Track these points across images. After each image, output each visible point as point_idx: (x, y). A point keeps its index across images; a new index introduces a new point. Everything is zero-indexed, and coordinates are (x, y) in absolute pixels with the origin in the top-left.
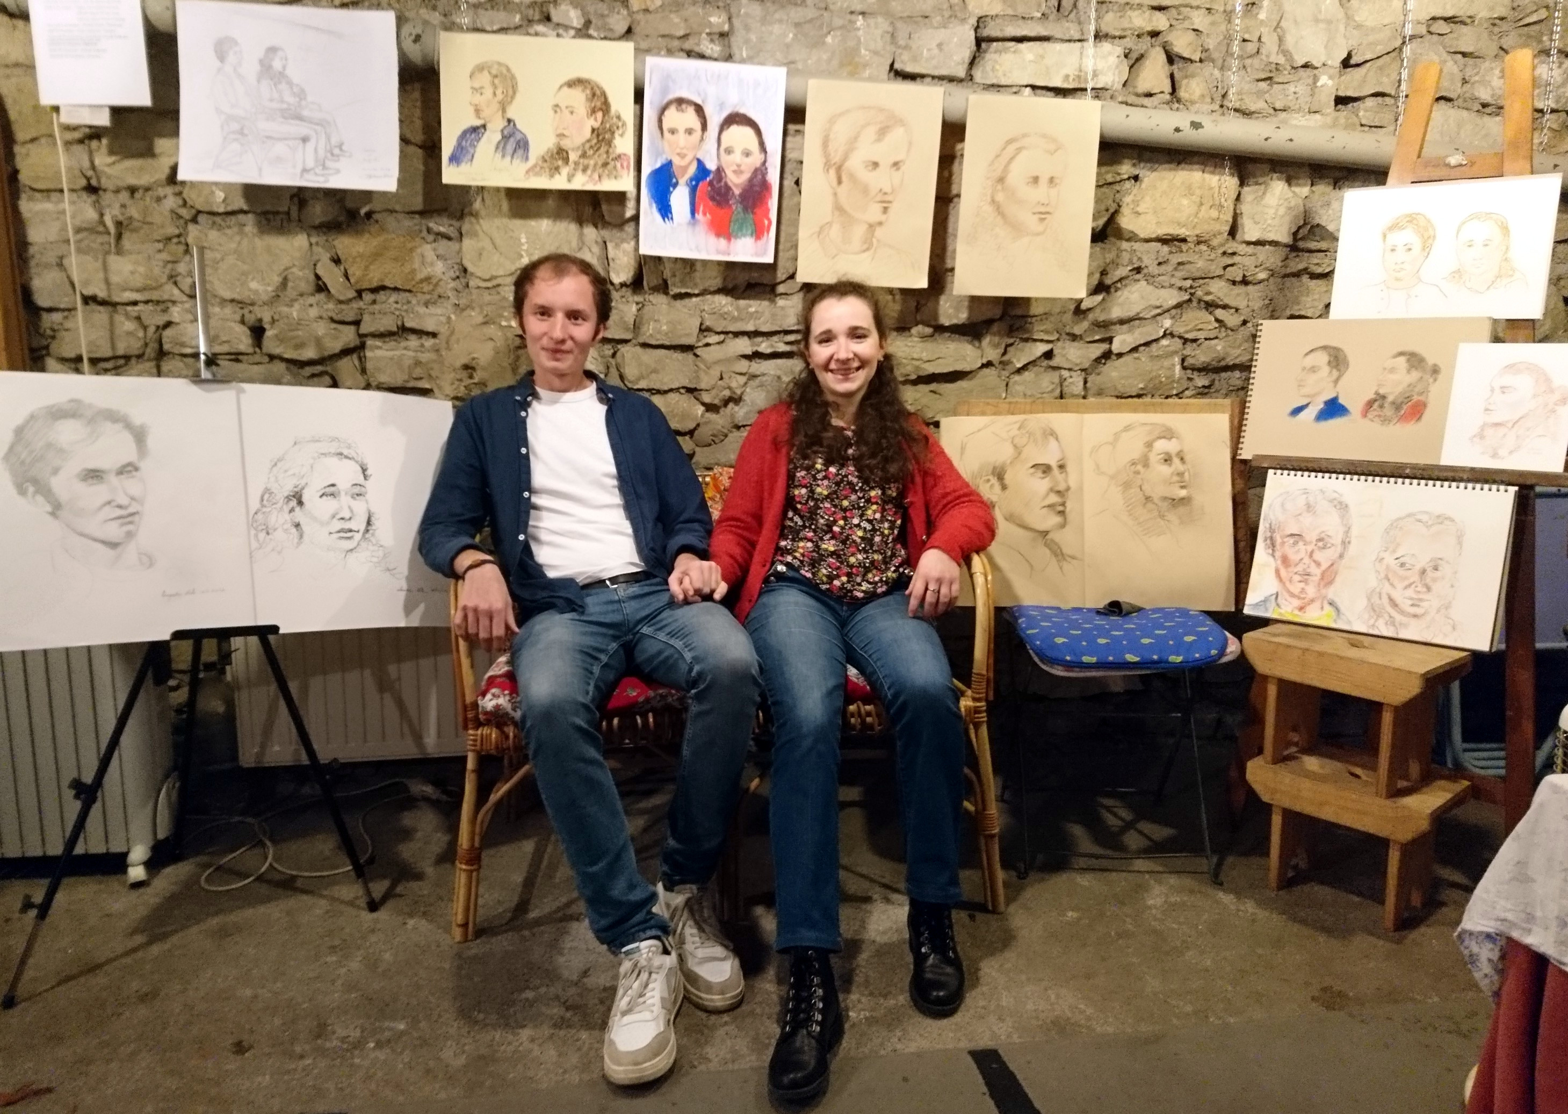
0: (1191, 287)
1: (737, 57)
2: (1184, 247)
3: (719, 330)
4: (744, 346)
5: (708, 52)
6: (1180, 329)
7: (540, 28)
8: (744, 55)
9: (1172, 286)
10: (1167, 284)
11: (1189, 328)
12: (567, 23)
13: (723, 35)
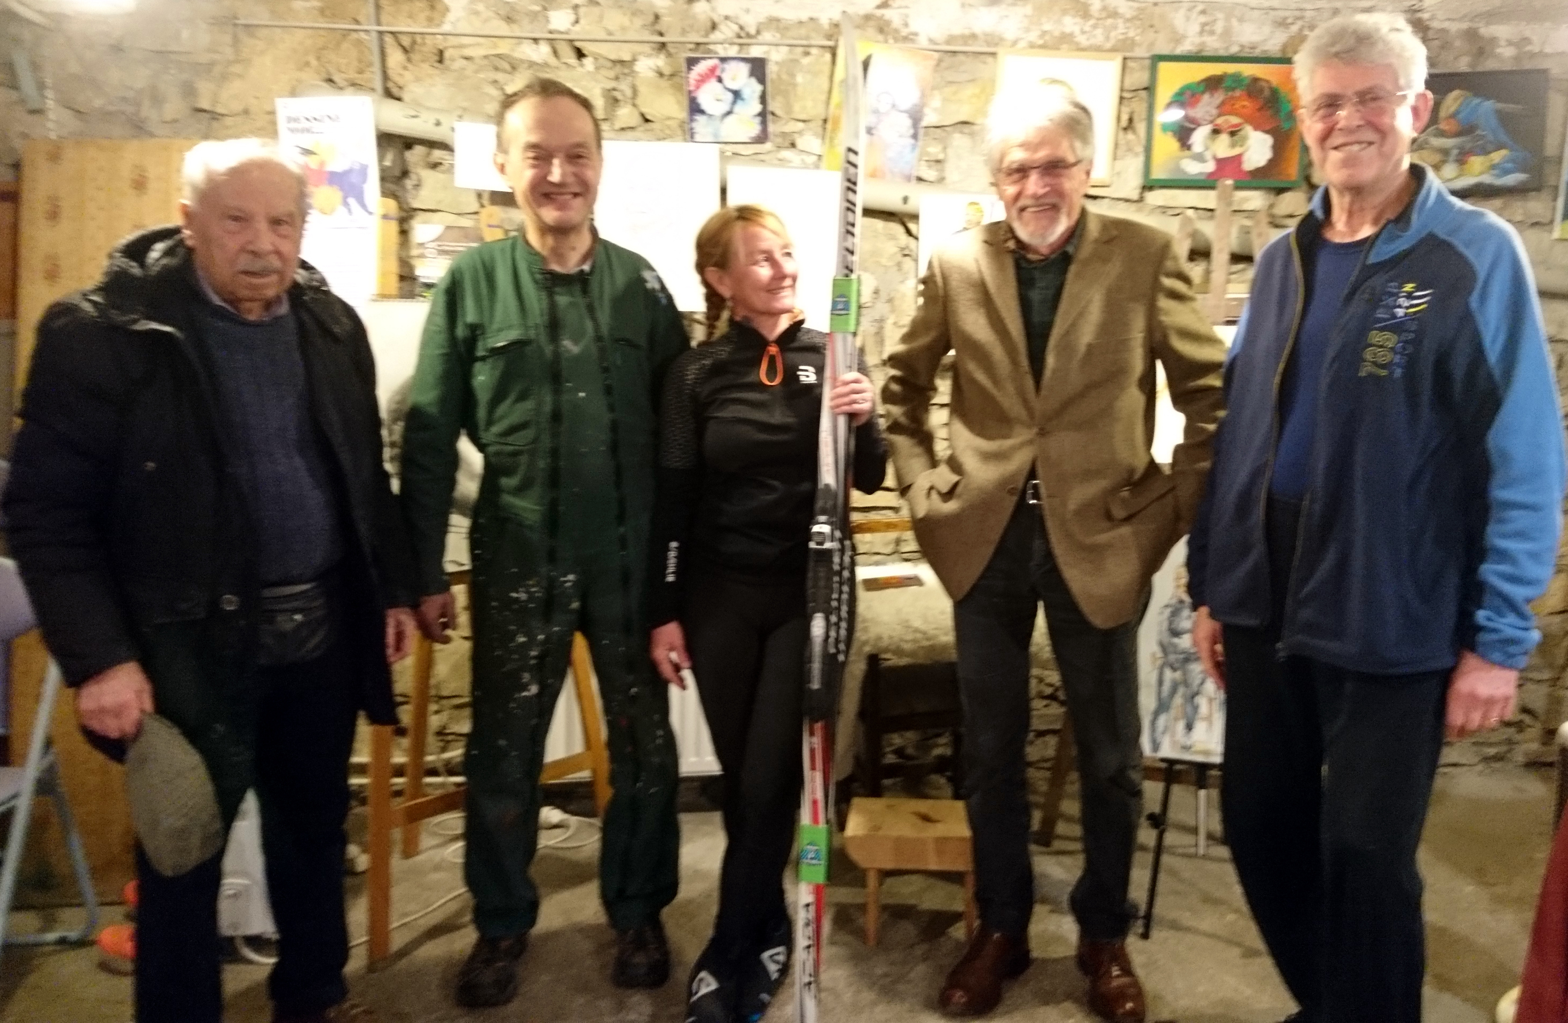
1: (948, 181)
5: (924, 176)
7: (787, 154)
12: (809, 149)
13: (938, 161)
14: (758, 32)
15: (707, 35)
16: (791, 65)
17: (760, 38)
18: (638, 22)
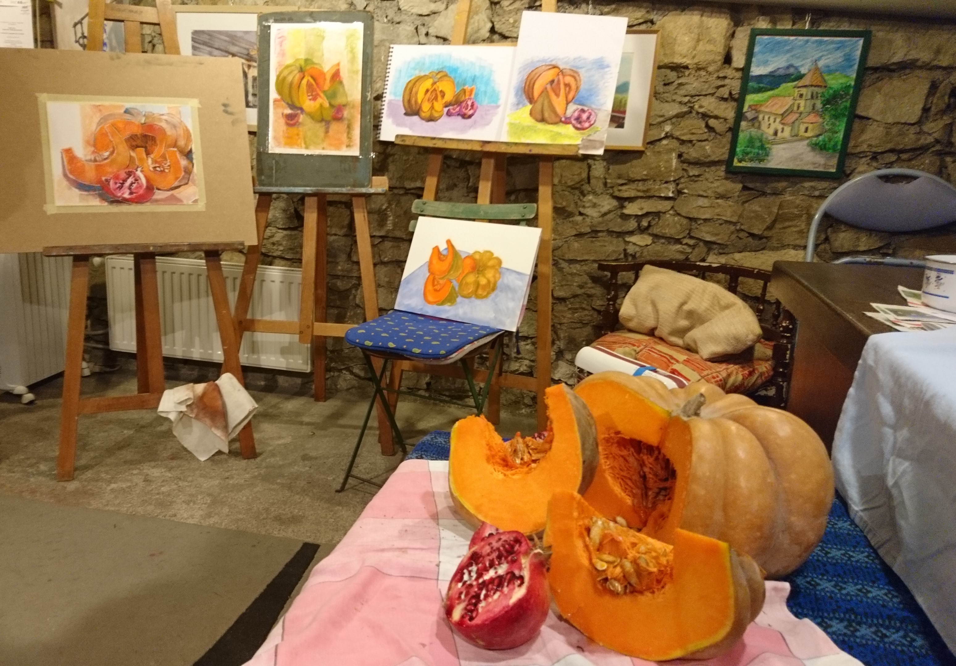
0: (689, 102)
2: (687, 73)
6: (677, 133)
9: (674, 101)
10: (670, 99)
11: (685, 131)
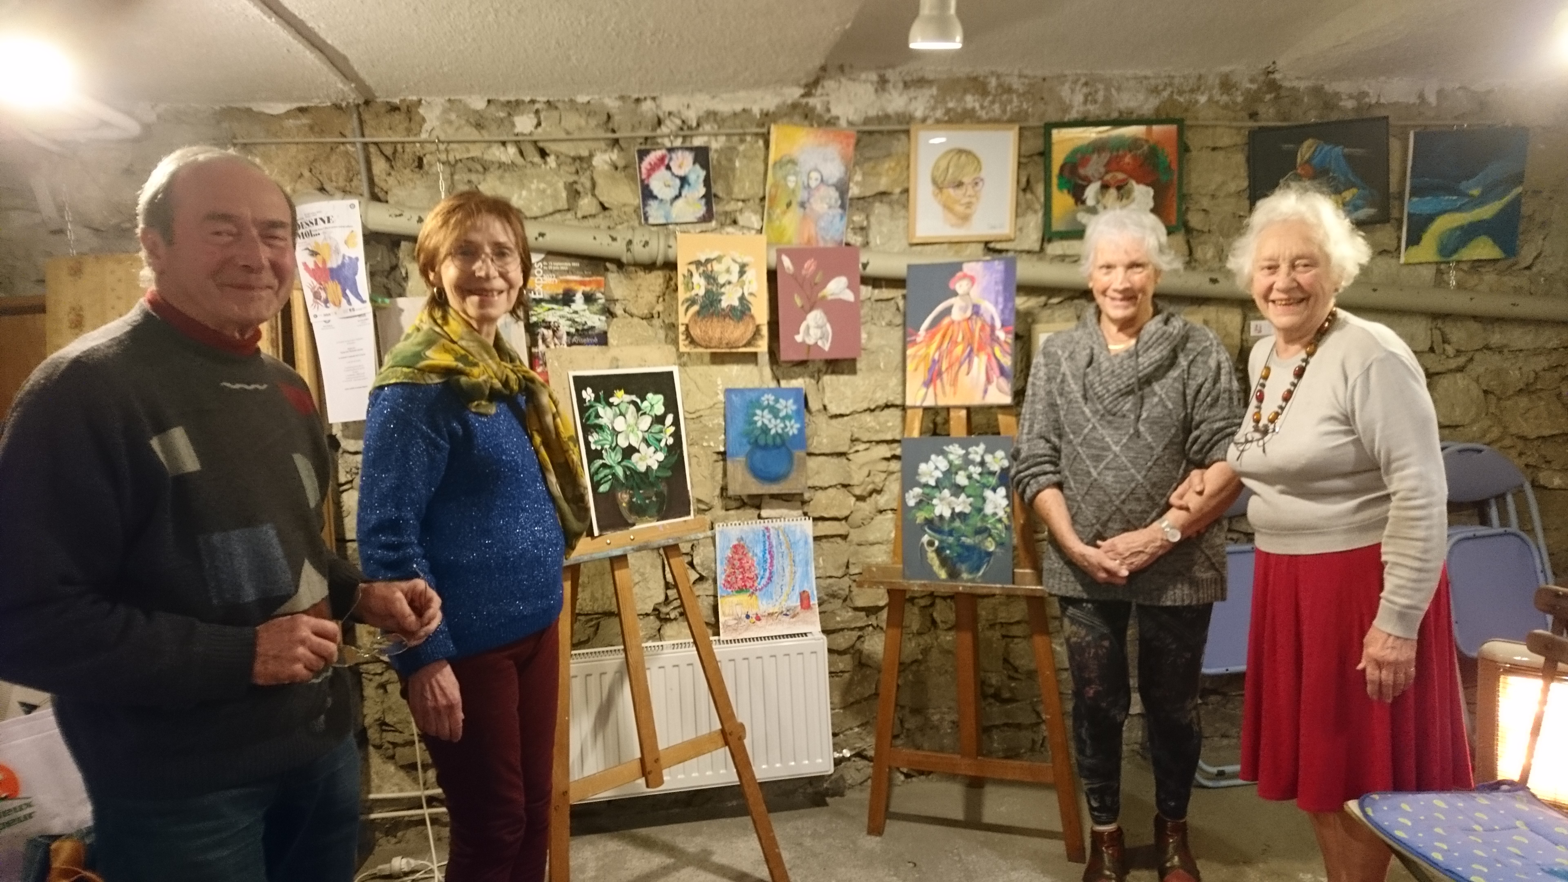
3: (865, 439)
4: (885, 451)
8: (878, 242)
12: (749, 225)
14: (698, 125)
15: (654, 129)
16: (729, 152)
17: (701, 129)
18: (593, 122)
